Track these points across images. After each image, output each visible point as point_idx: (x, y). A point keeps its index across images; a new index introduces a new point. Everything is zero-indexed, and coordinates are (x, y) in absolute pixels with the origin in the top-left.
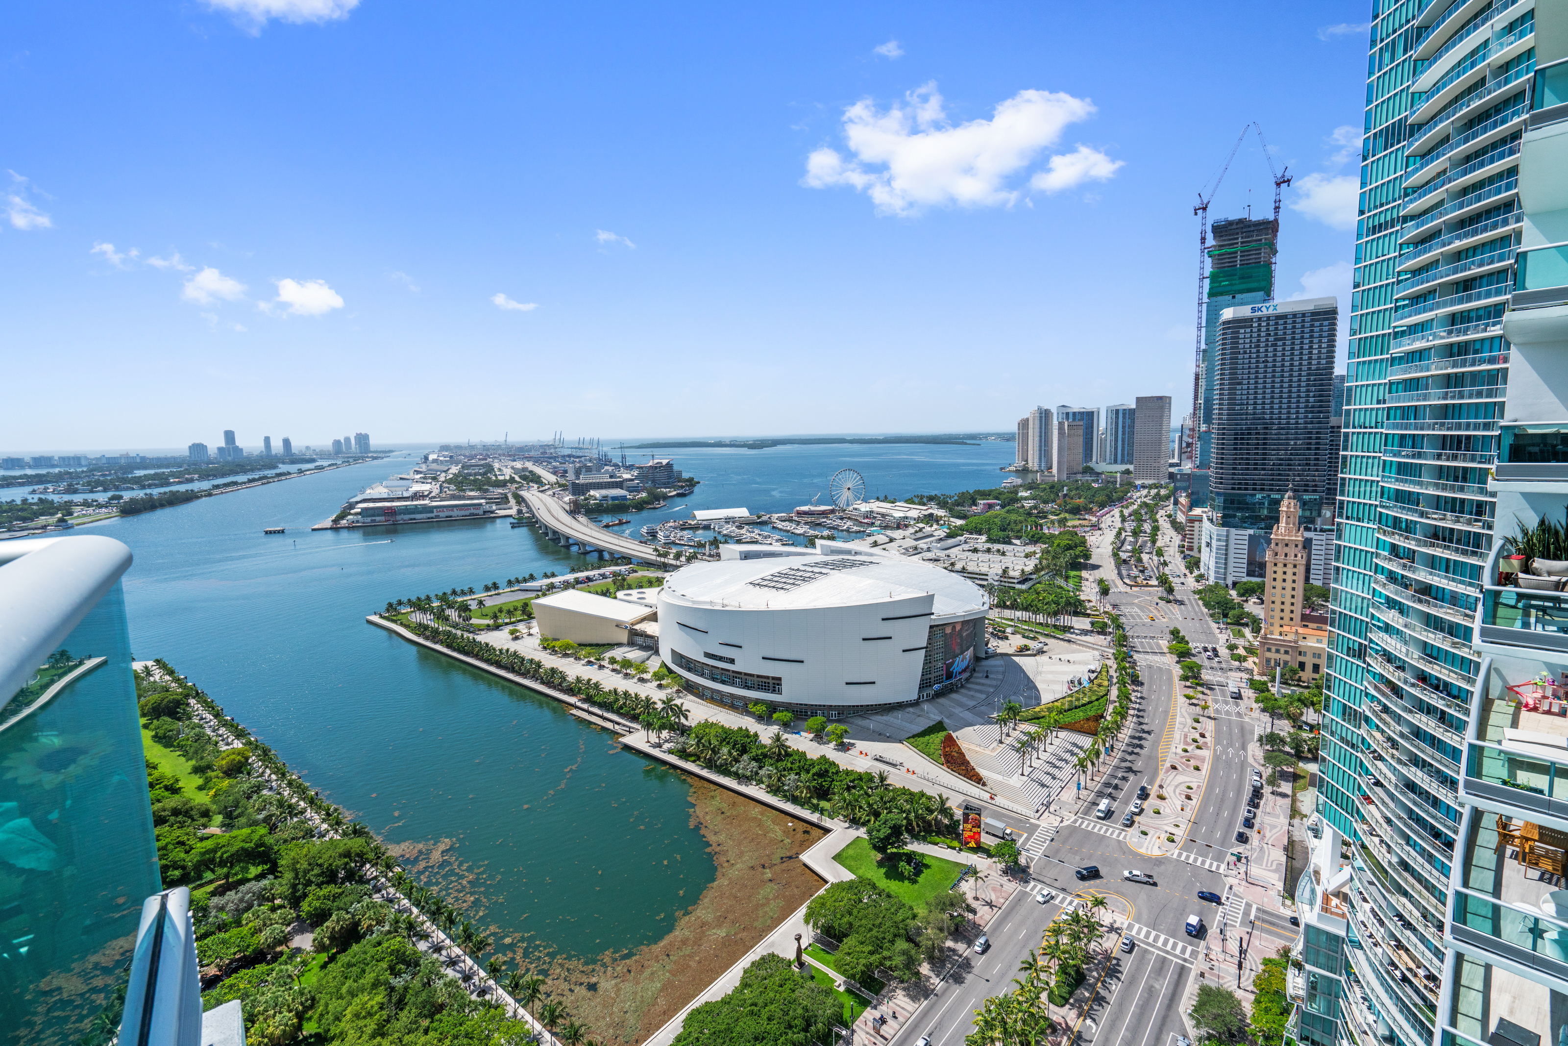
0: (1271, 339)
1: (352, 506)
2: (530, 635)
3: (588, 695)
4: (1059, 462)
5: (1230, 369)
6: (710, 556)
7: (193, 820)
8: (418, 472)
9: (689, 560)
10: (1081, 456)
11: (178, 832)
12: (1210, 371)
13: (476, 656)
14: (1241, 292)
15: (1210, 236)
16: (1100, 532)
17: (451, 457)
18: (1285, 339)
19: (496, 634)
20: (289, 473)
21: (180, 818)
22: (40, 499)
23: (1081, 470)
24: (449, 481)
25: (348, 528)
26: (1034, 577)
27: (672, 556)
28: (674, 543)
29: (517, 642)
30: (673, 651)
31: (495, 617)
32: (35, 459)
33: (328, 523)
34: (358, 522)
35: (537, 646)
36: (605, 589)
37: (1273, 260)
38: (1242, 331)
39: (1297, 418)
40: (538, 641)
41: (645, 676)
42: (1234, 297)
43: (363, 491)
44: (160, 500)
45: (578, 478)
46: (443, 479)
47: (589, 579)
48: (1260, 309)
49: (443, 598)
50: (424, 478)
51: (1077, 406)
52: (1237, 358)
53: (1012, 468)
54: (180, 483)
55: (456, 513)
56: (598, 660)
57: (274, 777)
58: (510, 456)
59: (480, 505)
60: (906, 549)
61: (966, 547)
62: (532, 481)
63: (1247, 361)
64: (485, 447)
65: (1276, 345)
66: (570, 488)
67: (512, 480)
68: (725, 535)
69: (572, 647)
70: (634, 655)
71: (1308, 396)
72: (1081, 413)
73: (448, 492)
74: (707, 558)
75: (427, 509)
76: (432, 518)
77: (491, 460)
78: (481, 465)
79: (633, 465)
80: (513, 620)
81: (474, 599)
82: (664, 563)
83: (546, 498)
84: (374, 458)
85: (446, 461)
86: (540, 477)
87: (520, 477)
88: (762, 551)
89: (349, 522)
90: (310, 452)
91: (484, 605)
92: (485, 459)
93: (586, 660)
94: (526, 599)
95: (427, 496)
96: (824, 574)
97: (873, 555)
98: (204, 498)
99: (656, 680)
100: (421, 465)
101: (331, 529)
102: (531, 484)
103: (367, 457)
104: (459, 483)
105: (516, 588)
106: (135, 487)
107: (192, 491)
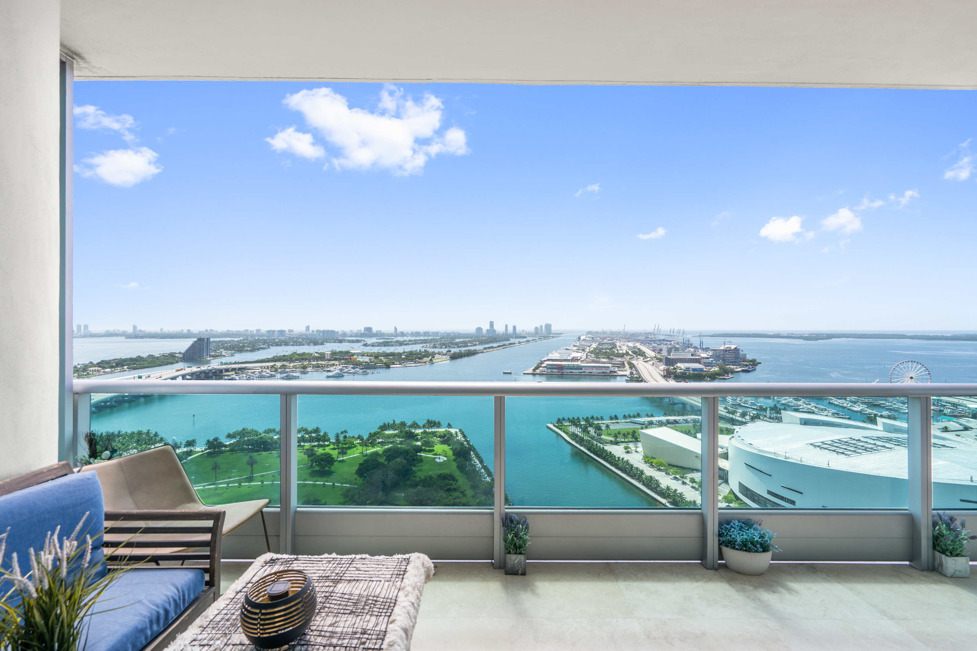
1: (542, 363)
2: (636, 452)
3: (674, 500)
6: (770, 418)
8: (575, 346)
9: (753, 419)
13: (604, 459)
17: (593, 338)
19: (615, 447)
20: (515, 343)
22: (425, 350)
24: (591, 352)
25: (540, 374)
27: (738, 414)
28: (739, 405)
29: (629, 455)
30: (740, 483)
31: (616, 436)
32: (425, 333)
33: (530, 371)
34: (545, 371)
35: (640, 460)
36: (687, 430)
40: (642, 457)
43: (547, 355)
44: (464, 353)
45: (669, 354)
46: (588, 351)
47: (676, 422)
49: (587, 420)
50: (578, 349)
54: (472, 346)
55: (595, 371)
56: (682, 478)
58: (626, 339)
59: (608, 367)
62: (639, 355)
64: (612, 333)
66: (664, 360)
67: (627, 354)
68: (783, 404)
69: (664, 465)
73: (590, 358)
74: (768, 419)
75: (579, 368)
76: (582, 373)
77: (615, 341)
78: (609, 344)
79: (708, 348)
80: (626, 440)
81: (603, 424)
82: (732, 418)
83: (648, 365)
84: (553, 337)
85: (590, 340)
86: (645, 353)
87: (632, 352)
88: (821, 421)
89: (541, 371)
90: (524, 333)
91: (609, 428)
92: (612, 340)
93: (674, 476)
94: (635, 428)
95: (579, 360)
96: (888, 448)
97: (944, 439)
98: (480, 354)
99: (726, 502)
100: (577, 342)
101: (532, 374)
102: (639, 357)
103: (550, 336)
104: (597, 354)
105: (628, 421)
106: (456, 346)
107: (476, 350)
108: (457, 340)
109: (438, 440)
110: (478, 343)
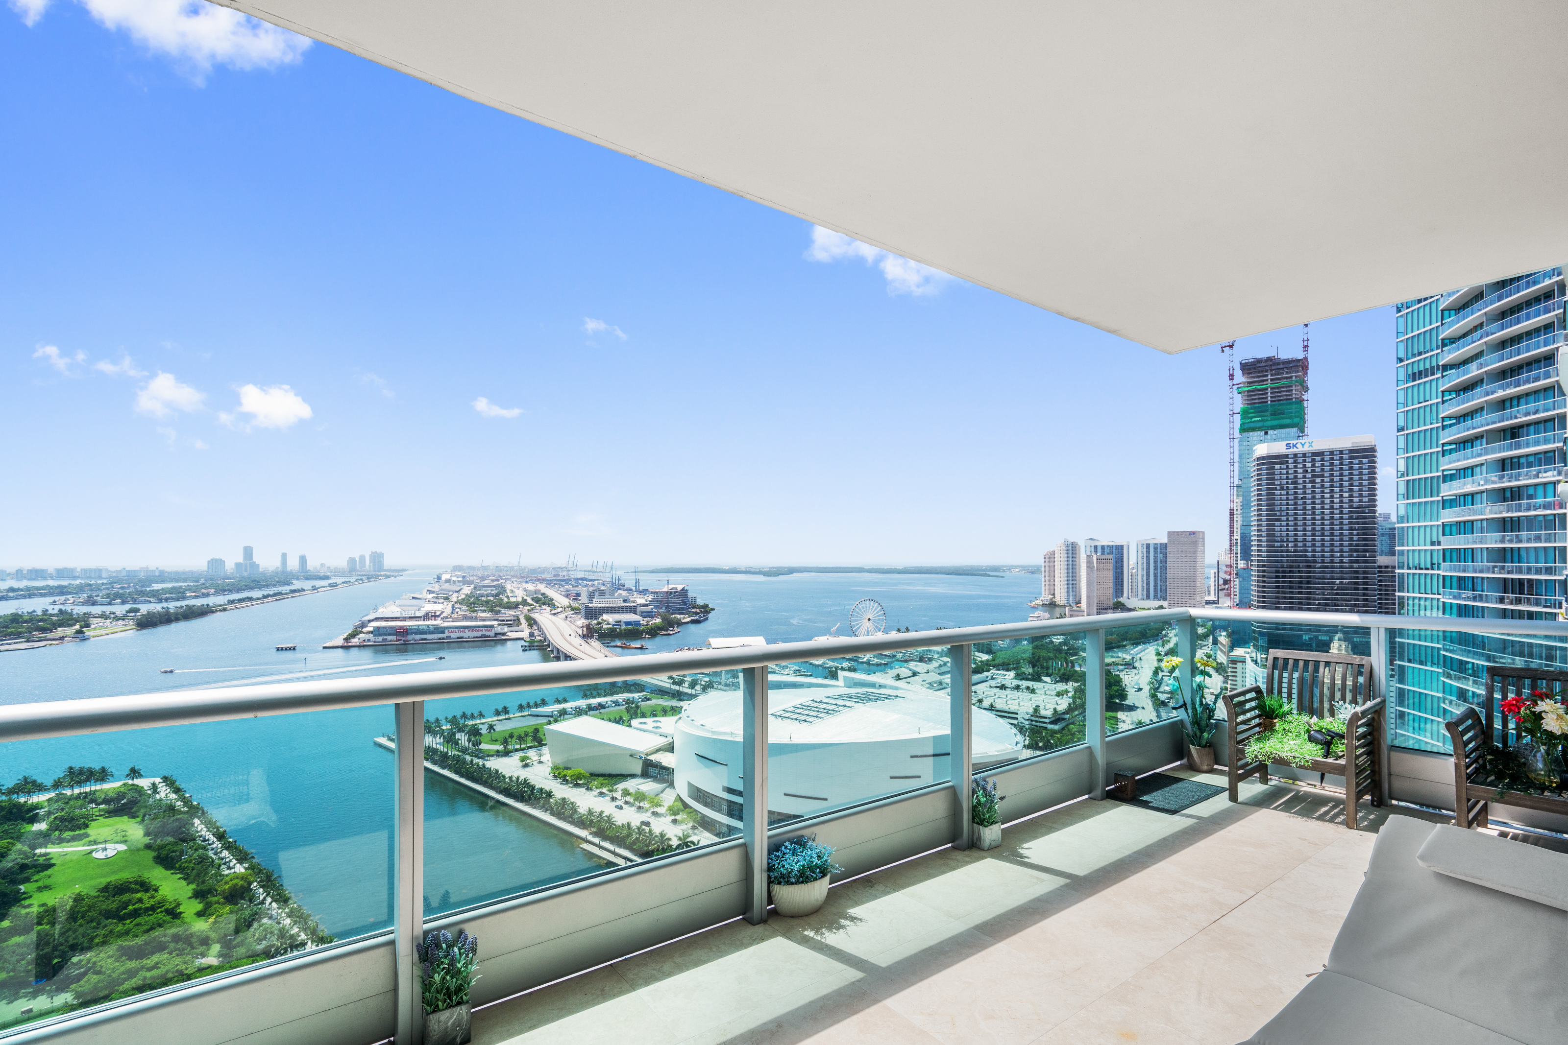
0: (1309, 475)
1: (363, 625)
2: (540, 762)
3: (600, 828)
4: (1088, 597)
5: (1268, 505)
6: (726, 685)
7: (193, 948)
8: (430, 592)
9: (705, 689)
10: (1111, 591)
11: (178, 960)
12: (1245, 505)
13: (485, 784)
14: (1274, 428)
15: (1238, 373)
16: (1135, 671)
17: (464, 577)
18: (1323, 476)
19: (506, 760)
20: (303, 590)
21: (180, 945)
22: (60, 610)
23: (1111, 605)
24: (461, 602)
25: (359, 646)
26: (1067, 716)
27: (686, 685)
29: (528, 769)
30: (689, 783)
31: (505, 742)
32: (58, 571)
33: (340, 642)
34: (369, 640)
35: (547, 775)
36: (618, 717)
37: (1305, 397)
38: (1277, 467)
39: (1342, 556)
40: (549, 770)
41: (659, 810)
42: (1266, 433)
43: (375, 610)
44: (176, 614)
45: (591, 601)
46: (454, 598)
47: (601, 706)
48: (1294, 446)
49: (453, 721)
50: (436, 598)
51: (1105, 541)
52: (1274, 494)
53: (1039, 602)
54: (196, 597)
55: (467, 634)
56: (611, 791)
57: (274, 905)
58: (522, 577)
59: (492, 626)
60: (930, 684)
61: (993, 683)
62: (544, 603)
63: (1284, 497)
64: (498, 568)
65: (1314, 482)
66: (583, 611)
67: (524, 602)
69: (585, 777)
70: (648, 786)
71: (1351, 534)
72: (1111, 547)
73: (460, 613)
74: (723, 687)
75: (440, 630)
76: (444, 638)
77: (504, 581)
78: (494, 586)
79: (647, 590)
80: (523, 746)
81: (484, 724)
82: (678, 691)
83: (559, 620)
84: (388, 577)
85: (459, 582)
86: (553, 600)
87: (532, 599)
88: (782, 682)
89: (361, 640)
90: (326, 569)
91: (494, 730)
92: (498, 580)
93: (598, 791)
94: (537, 725)
95: (439, 616)
96: (849, 707)
97: (896, 688)
99: (671, 815)
100: (434, 585)
101: (342, 647)
102: (543, 607)
103: (381, 575)
104: (471, 604)
105: (526, 713)
106: (152, 600)
107: (208, 605)
108: (157, 586)
109: (100, 810)
110: (212, 591)
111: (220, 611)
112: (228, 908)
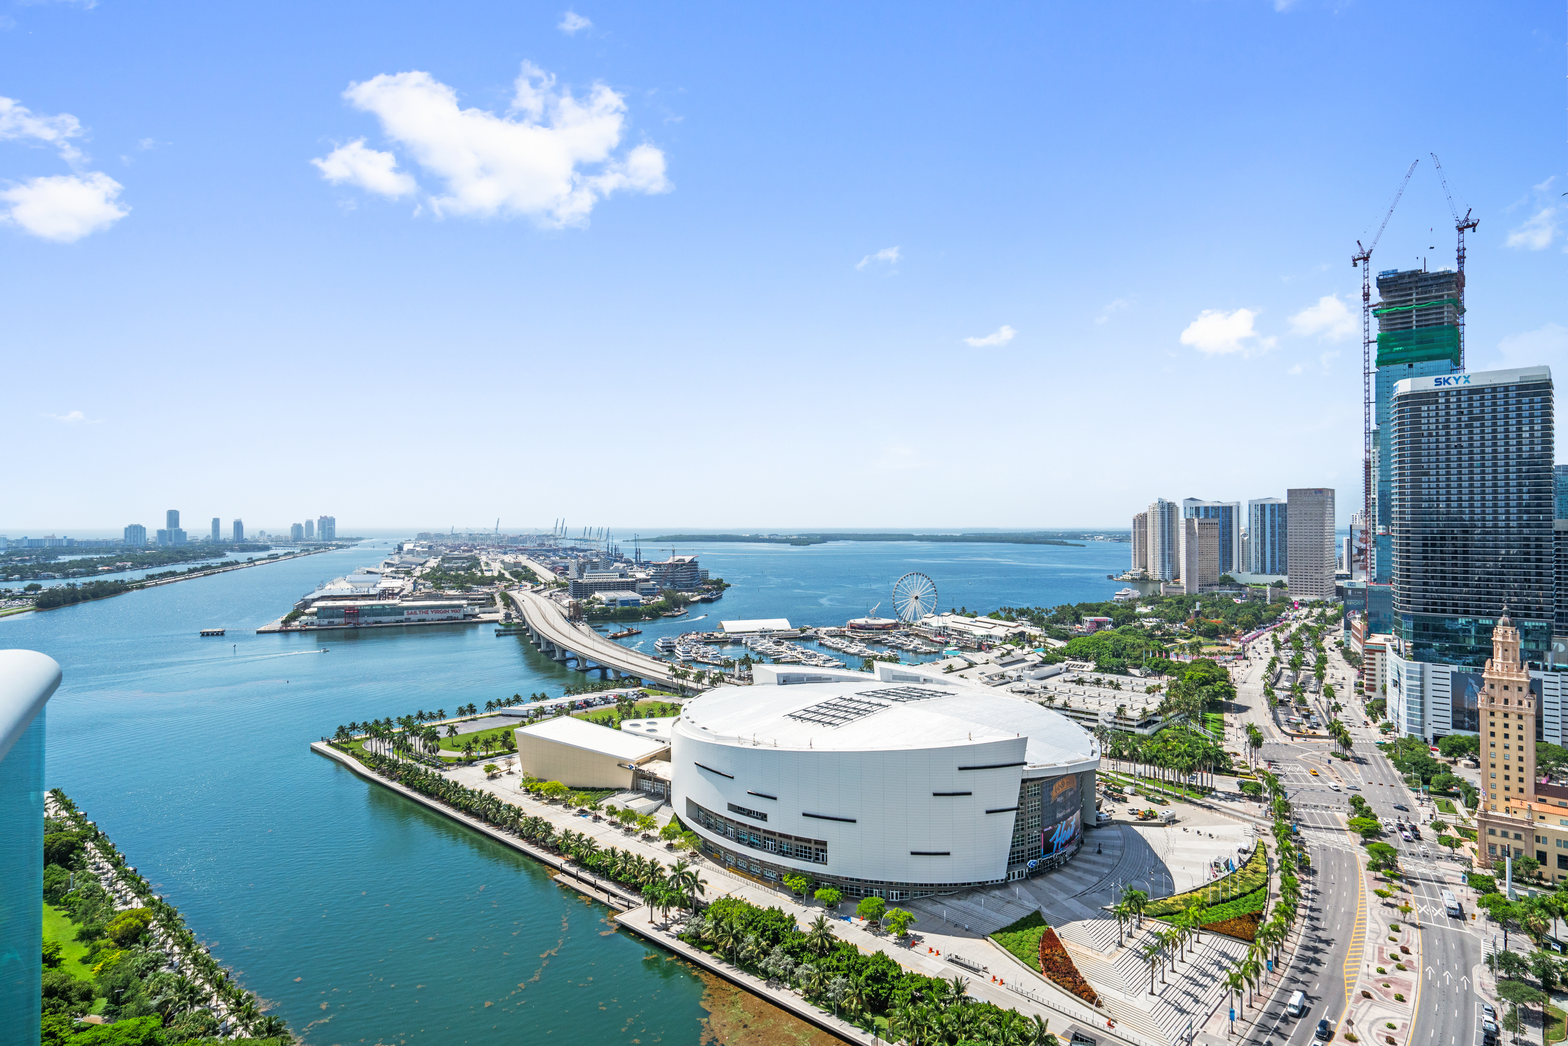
0: (1465, 418)
1: (307, 604)
2: (510, 773)
3: (577, 854)
4: (1188, 571)
5: (1412, 455)
6: (740, 678)
7: (71, 1003)
8: (389, 565)
9: (714, 682)
10: (1217, 563)
11: (50, 1020)
12: (1384, 457)
13: (442, 799)
14: (1420, 359)
15: (1375, 292)
16: (1247, 662)
17: (430, 547)
18: (1483, 418)
19: (468, 770)
21: (55, 1000)
23: (1217, 580)
24: (425, 577)
25: (300, 631)
26: (1159, 718)
27: (691, 677)
28: (695, 661)
29: (494, 781)
30: (688, 799)
31: (469, 748)
33: (277, 625)
34: (312, 624)
35: (517, 788)
36: (606, 717)
37: (1461, 322)
38: (1425, 408)
39: (1508, 519)
40: (520, 782)
41: (652, 833)
42: (1411, 366)
43: (321, 586)
44: (84, 591)
45: (581, 577)
46: (417, 573)
47: (588, 704)
48: (1446, 381)
49: (407, 722)
50: (396, 572)
51: (1210, 498)
52: (1420, 442)
53: (1127, 576)
54: (109, 572)
55: (431, 616)
56: (593, 809)
57: (176, 949)
58: (501, 547)
59: (461, 606)
60: (990, 677)
61: (1068, 676)
62: (525, 579)
63: (1433, 446)
64: (472, 536)
65: (1471, 426)
66: (571, 588)
67: (501, 577)
68: (759, 653)
69: (562, 791)
70: (640, 804)
71: (1520, 491)
72: (1216, 509)
73: (423, 590)
74: (736, 681)
75: (396, 611)
76: (402, 621)
77: (478, 552)
78: (466, 558)
79: (648, 562)
80: (490, 753)
81: (444, 725)
82: (682, 686)
83: (541, 600)
84: (339, 547)
85: (424, 552)
86: (535, 574)
87: (511, 574)
88: (808, 675)
89: (302, 624)
90: (266, 538)
91: (456, 733)
92: (472, 551)
93: (579, 808)
94: (509, 726)
95: (397, 594)
96: (885, 707)
97: (947, 683)
98: (135, 591)
99: (666, 839)
100: (393, 557)
101: (279, 632)
102: (524, 583)
103: (331, 545)
104: (437, 579)
105: (496, 713)
106: (56, 575)
107: (122, 581)
108: (64, 559)
110: (129, 564)
111: (137, 588)
112: (118, 954)
